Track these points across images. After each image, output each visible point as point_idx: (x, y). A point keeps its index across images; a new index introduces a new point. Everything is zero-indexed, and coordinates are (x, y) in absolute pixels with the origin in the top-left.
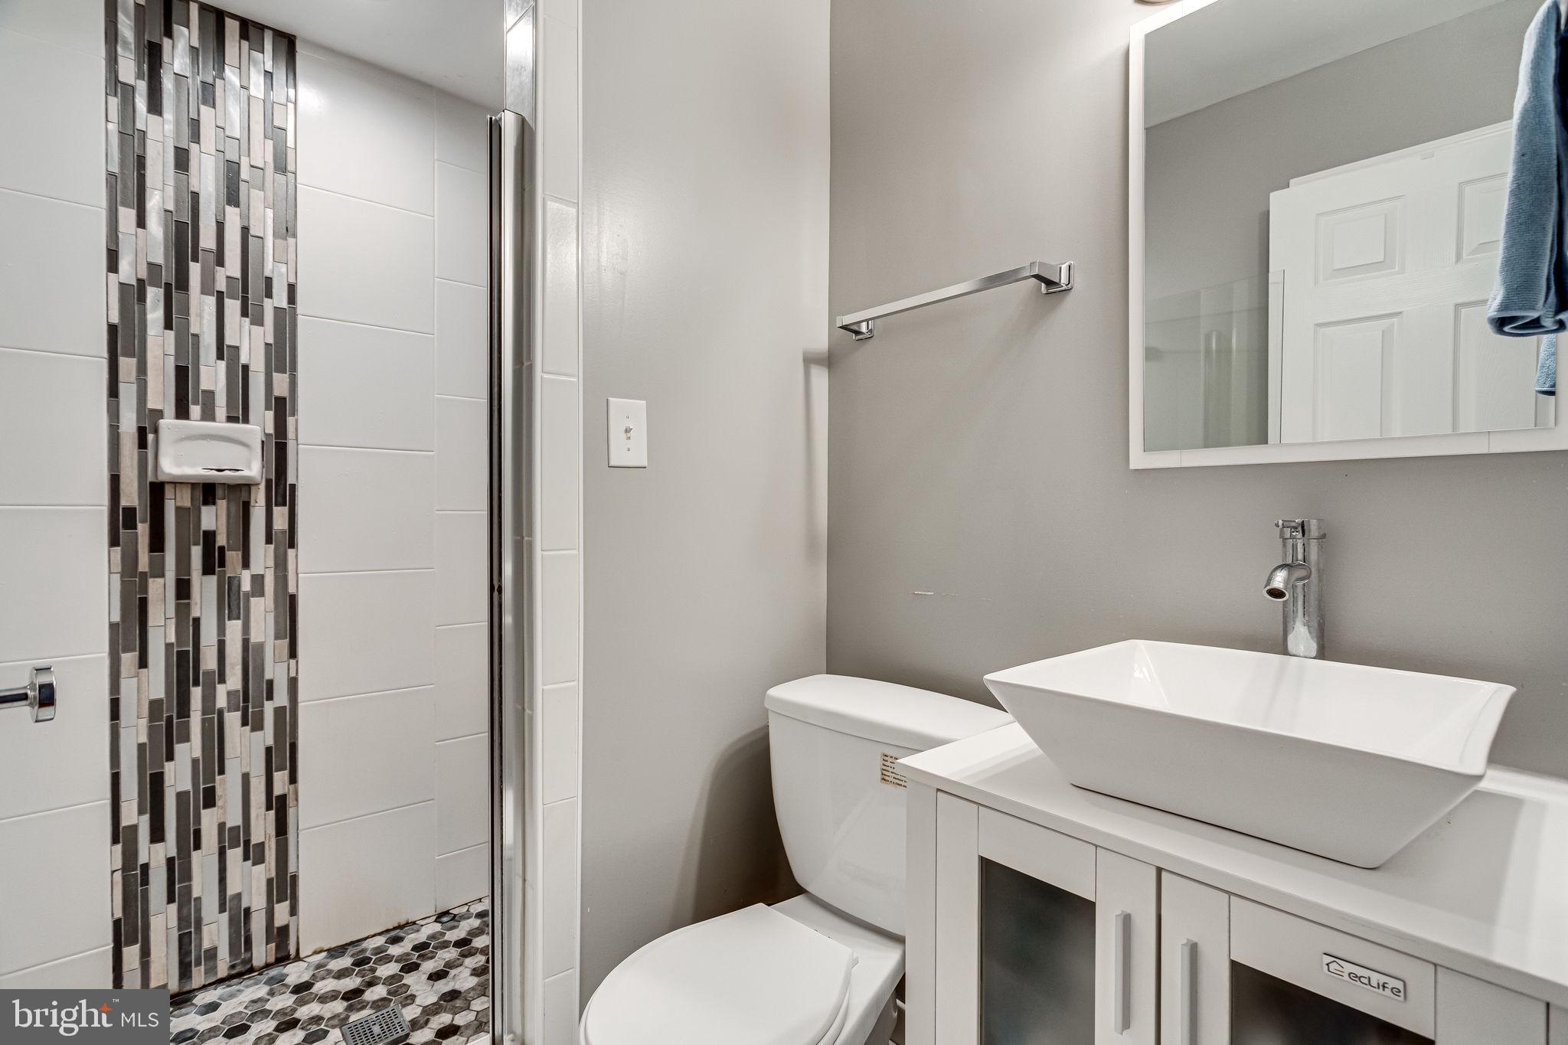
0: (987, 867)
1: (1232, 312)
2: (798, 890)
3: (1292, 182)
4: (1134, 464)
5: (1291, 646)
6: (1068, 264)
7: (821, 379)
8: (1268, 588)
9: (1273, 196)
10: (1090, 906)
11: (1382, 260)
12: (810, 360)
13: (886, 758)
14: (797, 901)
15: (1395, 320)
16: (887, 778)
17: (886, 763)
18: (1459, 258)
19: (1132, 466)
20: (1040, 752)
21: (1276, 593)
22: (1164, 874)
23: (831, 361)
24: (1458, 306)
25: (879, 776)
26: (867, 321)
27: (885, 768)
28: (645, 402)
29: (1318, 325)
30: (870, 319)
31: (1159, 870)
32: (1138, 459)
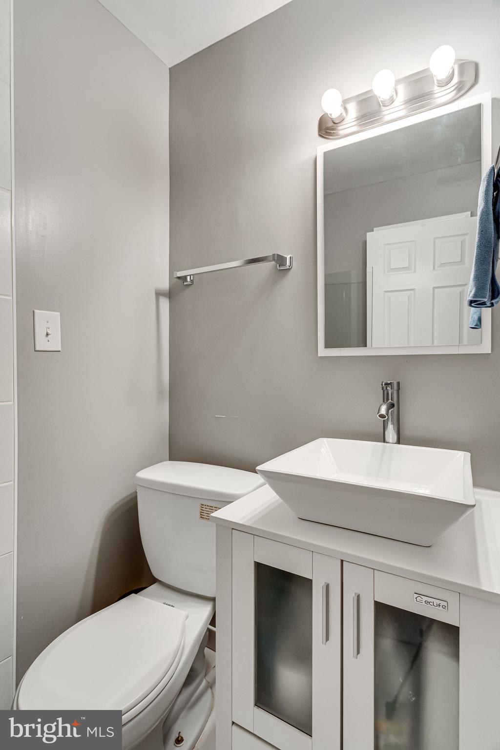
0: (259, 567)
1: (350, 283)
2: (154, 580)
3: (374, 229)
4: (320, 355)
5: (387, 439)
6: (289, 256)
7: (165, 304)
8: (379, 414)
9: (368, 234)
10: (310, 582)
11: (407, 266)
12: (159, 294)
13: (203, 506)
14: (154, 587)
15: (412, 292)
16: (203, 516)
17: (203, 509)
18: (434, 268)
19: (319, 355)
20: (281, 500)
21: (382, 416)
22: (344, 562)
23: (171, 294)
24: (434, 288)
25: (199, 515)
26: (190, 275)
27: (202, 511)
28: (59, 313)
29: (385, 292)
30: (192, 275)
31: (342, 561)
32: (322, 352)
